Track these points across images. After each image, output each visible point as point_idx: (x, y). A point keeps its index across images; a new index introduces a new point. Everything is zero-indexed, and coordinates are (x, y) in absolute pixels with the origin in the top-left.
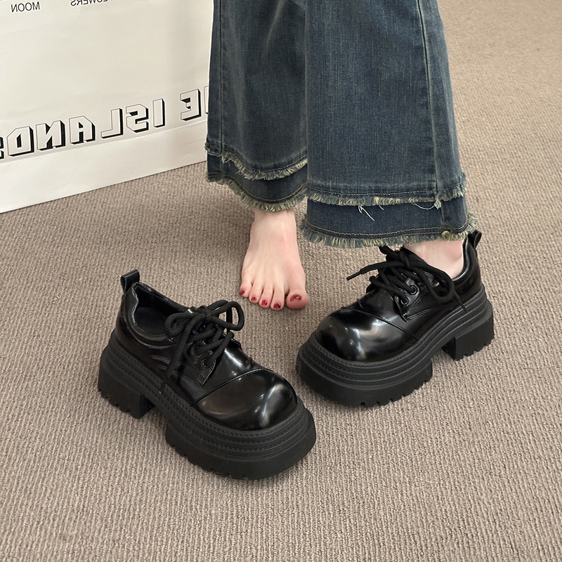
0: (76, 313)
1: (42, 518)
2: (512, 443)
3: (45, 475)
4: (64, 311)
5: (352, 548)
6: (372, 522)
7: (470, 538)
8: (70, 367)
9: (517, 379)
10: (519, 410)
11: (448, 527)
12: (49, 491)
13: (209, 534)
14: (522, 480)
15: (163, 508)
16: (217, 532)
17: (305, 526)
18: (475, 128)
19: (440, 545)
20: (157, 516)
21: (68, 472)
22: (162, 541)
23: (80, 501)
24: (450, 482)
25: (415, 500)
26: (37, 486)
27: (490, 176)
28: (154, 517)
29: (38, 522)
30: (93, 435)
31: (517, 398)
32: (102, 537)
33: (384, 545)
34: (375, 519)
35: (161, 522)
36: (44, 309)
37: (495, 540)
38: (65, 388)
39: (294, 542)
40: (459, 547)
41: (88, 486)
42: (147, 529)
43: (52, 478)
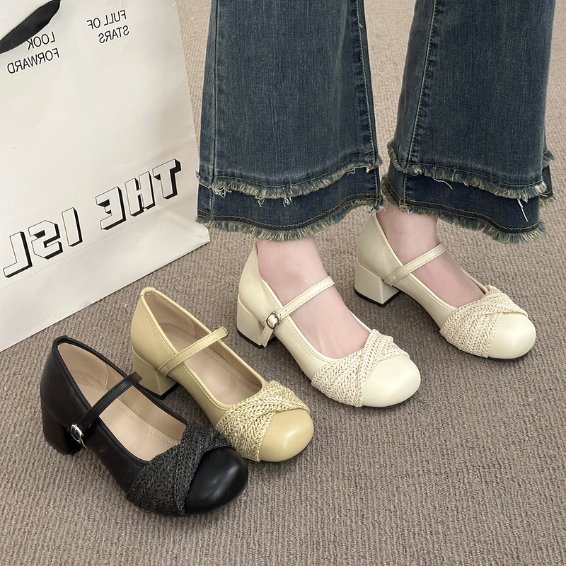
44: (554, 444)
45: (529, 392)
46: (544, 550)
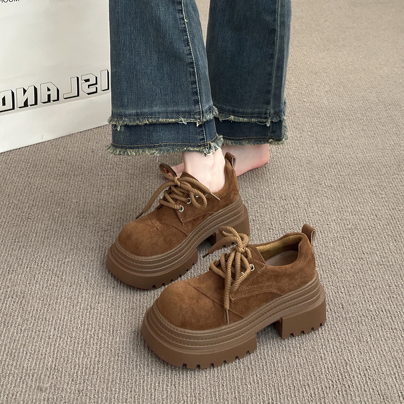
0: (46, 226)
1: (24, 374)
2: (374, 318)
3: (26, 342)
4: (37, 224)
5: (259, 395)
6: (274, 377)
7: (348, 387)
8: (43, 265)
9: (376, 272)
10: (378, 294)
11: (330, 379)
12: (29, 354)
13: (151, 386)
14: (384, 345)
15: (115, 367)
16: (157, 384)
17: (223, 379)
18: (336, 97)
19: (325, 393)
20: (111, 372)
21: (43, 340)
22: (115, 391)
23: (53, 362)
24: (329, 347)
25: (305, 360)
26: (20, 351)
27: (348, 130)
28: (109, 373)
29: (21, 378)
30: (62, 314)
31: (376, 286)
32: (70, 388)
33: (283, 393)
34: (275, 374)
35: (114, 377)
36: (22, 223)
37: (366, 389)
38: (39, 279)
39: (215, 391)
40: (339, 394)
41: (58, 351)
42: (104, 382)
43: (31, 345)
44: (361, 252)
45: (346, 225)
46: (357, 304)
